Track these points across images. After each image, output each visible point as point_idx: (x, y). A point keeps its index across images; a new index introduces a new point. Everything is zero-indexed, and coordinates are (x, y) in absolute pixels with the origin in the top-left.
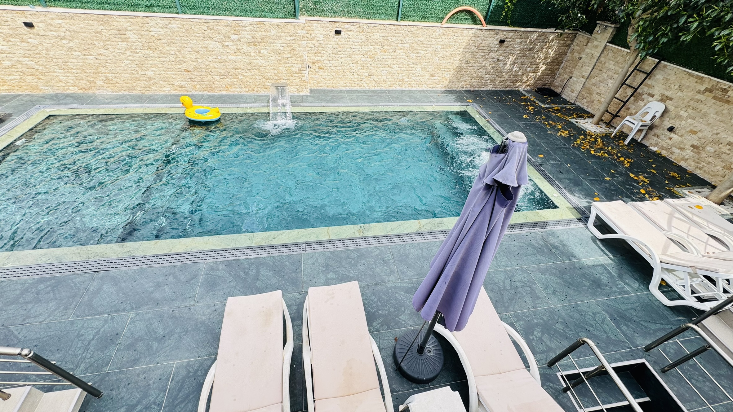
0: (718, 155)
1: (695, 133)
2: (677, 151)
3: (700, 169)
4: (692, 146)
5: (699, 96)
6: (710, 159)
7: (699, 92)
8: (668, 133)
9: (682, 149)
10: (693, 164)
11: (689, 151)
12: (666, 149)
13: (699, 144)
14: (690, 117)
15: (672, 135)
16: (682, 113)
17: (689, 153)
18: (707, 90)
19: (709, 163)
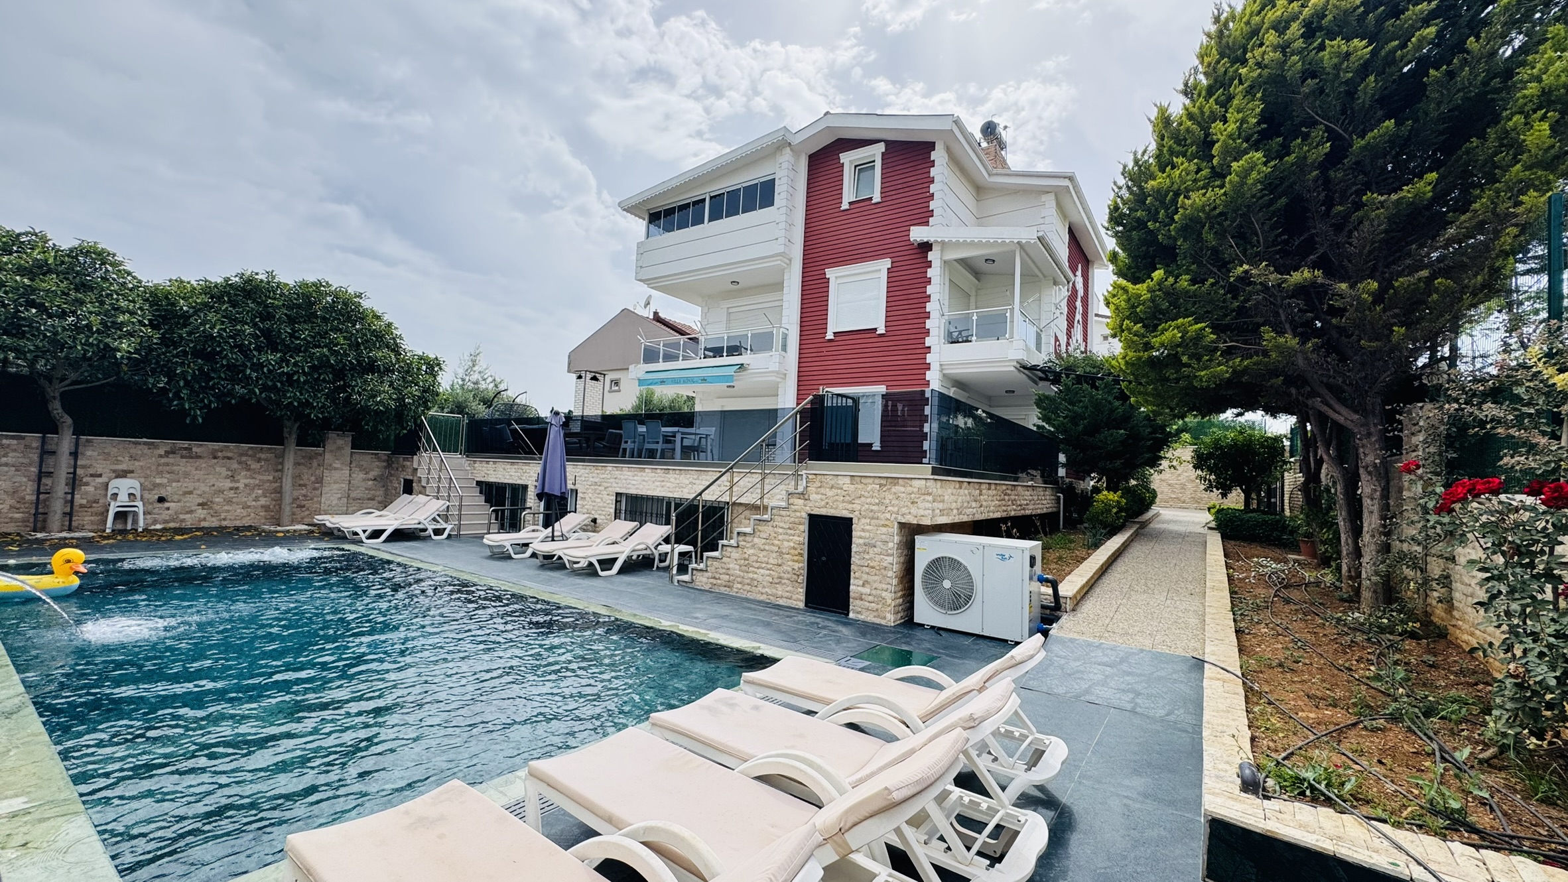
0: (229, 502)
1: (190, 493)
2: (187, 516)
3: (224, 519)
4: (199, 505)
5: (163, 460)
6: (226, 508)
7: (161, 456)
8: (160, 505)
9: (191, 512)
10: (214, 519)
11: (200, 511)
12: (173, 520)
13: (205, 501)
14: (170, 481)
15: (167, 505)
16: (158, 481)
17: (201, 513)
18: (167, 453)
19: (228, 511)
